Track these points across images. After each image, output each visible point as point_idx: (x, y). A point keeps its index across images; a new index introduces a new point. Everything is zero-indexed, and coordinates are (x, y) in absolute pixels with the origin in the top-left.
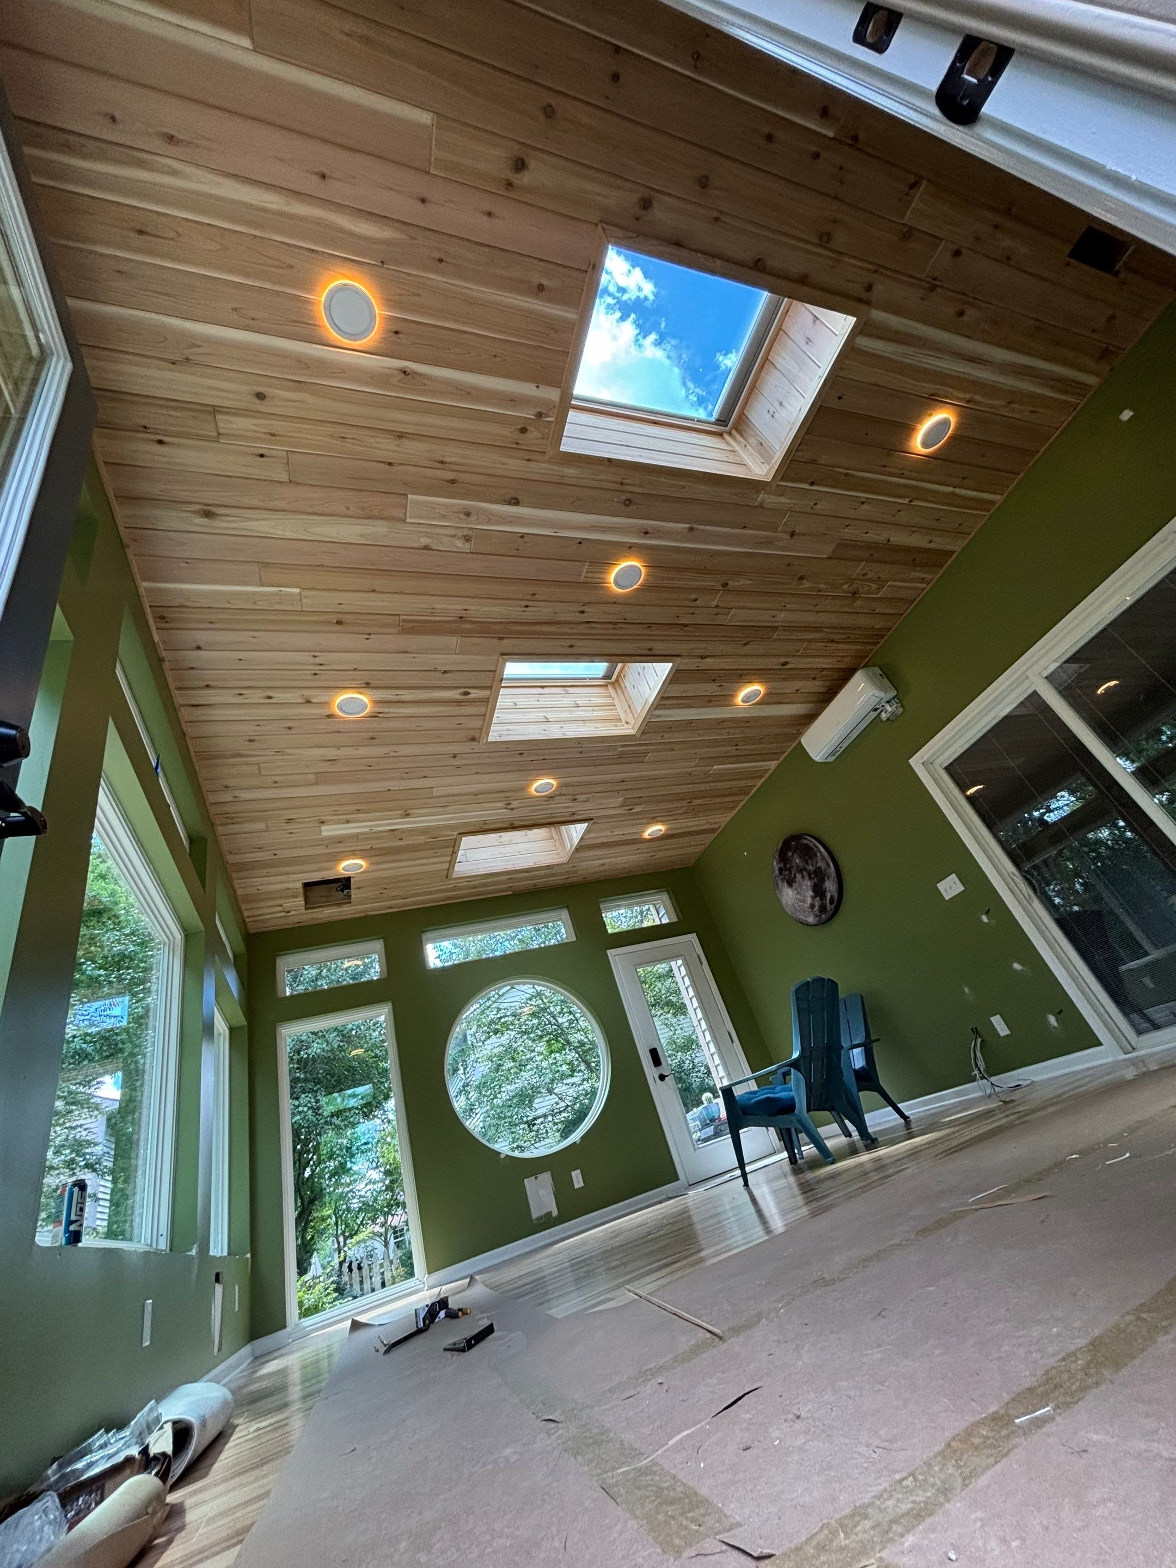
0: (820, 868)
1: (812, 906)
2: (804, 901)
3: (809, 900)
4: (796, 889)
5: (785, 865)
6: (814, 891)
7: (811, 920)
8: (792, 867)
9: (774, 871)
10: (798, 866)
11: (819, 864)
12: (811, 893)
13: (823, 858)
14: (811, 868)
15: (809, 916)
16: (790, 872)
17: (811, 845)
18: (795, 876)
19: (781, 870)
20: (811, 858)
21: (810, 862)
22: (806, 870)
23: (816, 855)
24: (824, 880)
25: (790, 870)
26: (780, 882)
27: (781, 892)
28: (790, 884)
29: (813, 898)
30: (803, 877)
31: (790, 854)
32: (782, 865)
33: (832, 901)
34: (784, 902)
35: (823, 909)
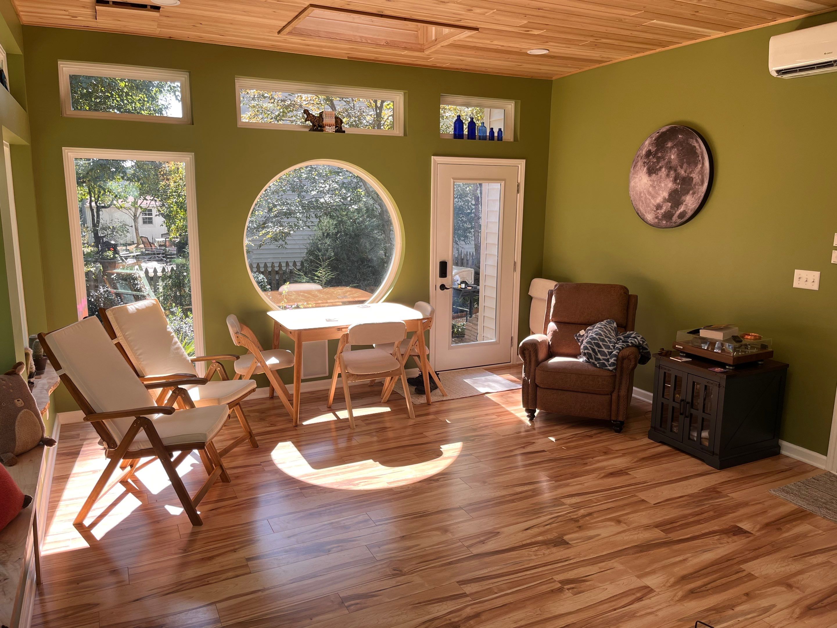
0: (692, 179)
1: (659, 207)
2: (653, 197)
3: (659, 200)
4: (653, 181)
5: (657, 152)
6: (670, 195)
7: (650, 217)
8: (663, 158)
9: (640, 149)
10: (670, 162)
11: (693, 175)
12: (666, 195)
13: (702, 172)
14: (682, 172)
15: (649, 213)
16: (658, 162)
17: (699, 151)
18: (661, 168)
19: (649, 154)
20: (689, 163)
21: (685, 166)
22: (675, 170)
23: (696, 165)
24: (687, 193)
25: (659, 159)
26: (640, 163)
27: (636, 173)
28: (651, 171)
29: (665, 200)
30: (668, 175)
31: (669, 145)
32: (653, 149)
33: (681, 216)
34: (632, 184)
35: (668, 216)
